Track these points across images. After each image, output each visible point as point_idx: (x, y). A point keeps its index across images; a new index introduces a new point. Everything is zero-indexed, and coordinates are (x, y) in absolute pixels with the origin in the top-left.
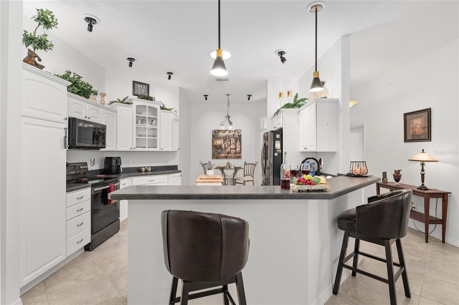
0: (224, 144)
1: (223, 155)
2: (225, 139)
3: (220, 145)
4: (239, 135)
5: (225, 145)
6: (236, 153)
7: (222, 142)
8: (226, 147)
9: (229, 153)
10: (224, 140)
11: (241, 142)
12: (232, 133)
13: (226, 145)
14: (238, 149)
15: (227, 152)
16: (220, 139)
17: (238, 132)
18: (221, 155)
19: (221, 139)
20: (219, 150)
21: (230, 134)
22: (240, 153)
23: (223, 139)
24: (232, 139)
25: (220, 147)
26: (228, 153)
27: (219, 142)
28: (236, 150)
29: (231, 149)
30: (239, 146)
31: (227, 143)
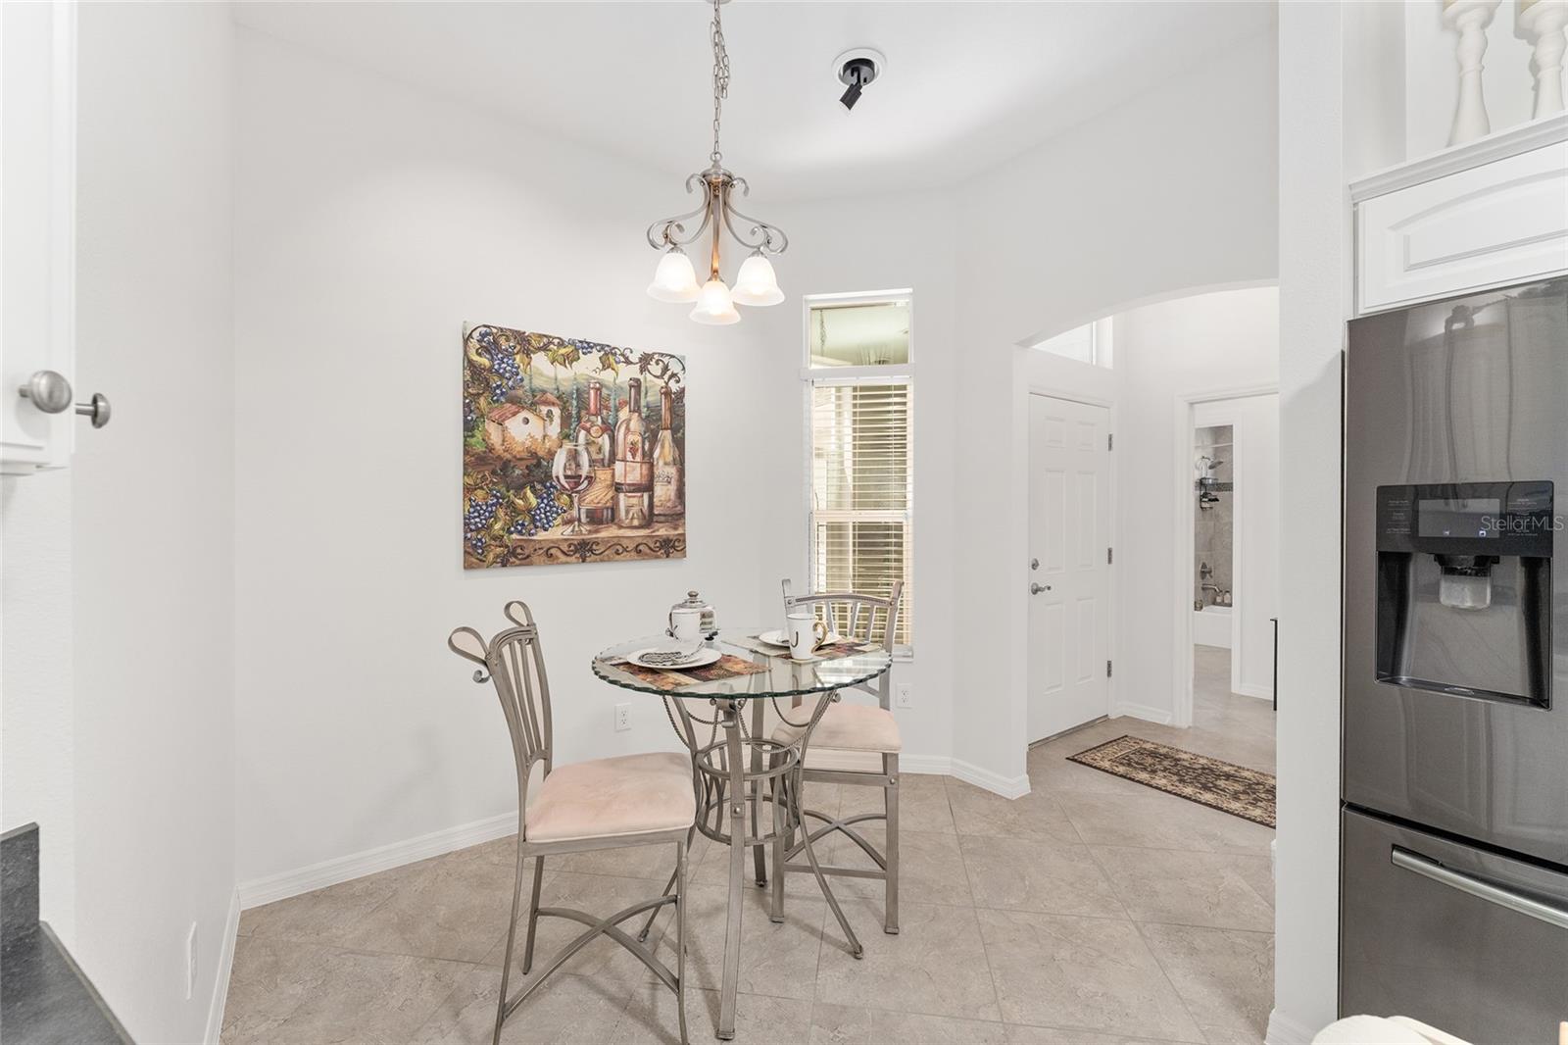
0: (568, 445)
1: (558, 532)
2: (574, 408)
3: (534, 455)
4: (667, 393)
5: (574, 456)
6: (649, 519)
7: (554, 429)
8: (585, 471)
9: (607, 514)
10: (566, 421)
11: (679, 443)
12: (627, 374)
13: (584, 460)
14: (663, 492)
15: (588, 512)
16: (533, 407)
17: (666, 369)
18: (541, 535)
19: (544, 409)
20: (524, 498)
21: (607, 376)
22: (677, 517)
23: (556, 412)
24: (624, 414)
25: (536, 469)
26: (595, 518)
27: (523, 431)
28: (651, 498)
29: (618, 488)
30: (672, 471)
31: (588, 444)
